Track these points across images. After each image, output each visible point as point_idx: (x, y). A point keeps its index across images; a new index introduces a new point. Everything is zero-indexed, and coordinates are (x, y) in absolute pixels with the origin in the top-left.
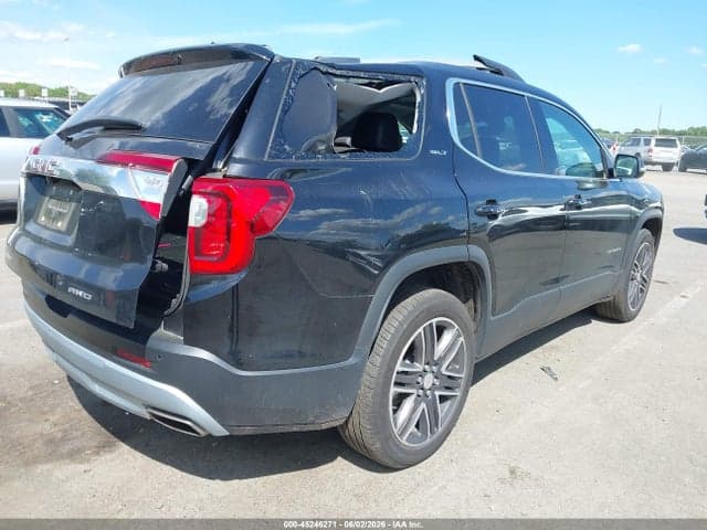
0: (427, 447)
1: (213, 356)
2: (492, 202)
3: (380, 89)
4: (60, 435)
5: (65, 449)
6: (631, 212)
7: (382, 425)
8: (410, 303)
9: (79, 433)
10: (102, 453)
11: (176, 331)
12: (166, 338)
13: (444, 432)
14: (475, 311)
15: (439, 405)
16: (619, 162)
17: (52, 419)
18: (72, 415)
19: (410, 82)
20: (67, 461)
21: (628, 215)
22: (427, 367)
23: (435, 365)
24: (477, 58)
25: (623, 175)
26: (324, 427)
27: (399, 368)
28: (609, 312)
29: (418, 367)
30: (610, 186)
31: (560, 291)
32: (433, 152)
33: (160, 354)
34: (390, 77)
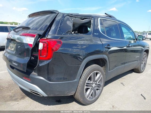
0: (93, 100)
1: (44, 79)
2: (109, 45)
3: (83, 20)
4: (13, 95)
5: (14, 98)
6: (141, 48)
7: (83, 95)
8: (89, 68)
9: (17, 95)
10: (22, 100)
11: (36, 73)
12: (34, 74)
13: (97, 97)
14: (105, 70)
15: (96, 91)
16: (139, 37)
17: (12, 92)
18: (16, 91)
19: (90, 18)
20: (14, 101)
21: (141, 49)
22: (93, 82)
23: (96, 82)
24: (106, 14)
25: (139, 40)
26: (69, 95)
27: (87, 82)
28: (136, 71)
29: (92, 82)
30: (137, 42)
31: (125, 66)
32: (95, 34)
33: (32, 78)
34: (85, 17)
